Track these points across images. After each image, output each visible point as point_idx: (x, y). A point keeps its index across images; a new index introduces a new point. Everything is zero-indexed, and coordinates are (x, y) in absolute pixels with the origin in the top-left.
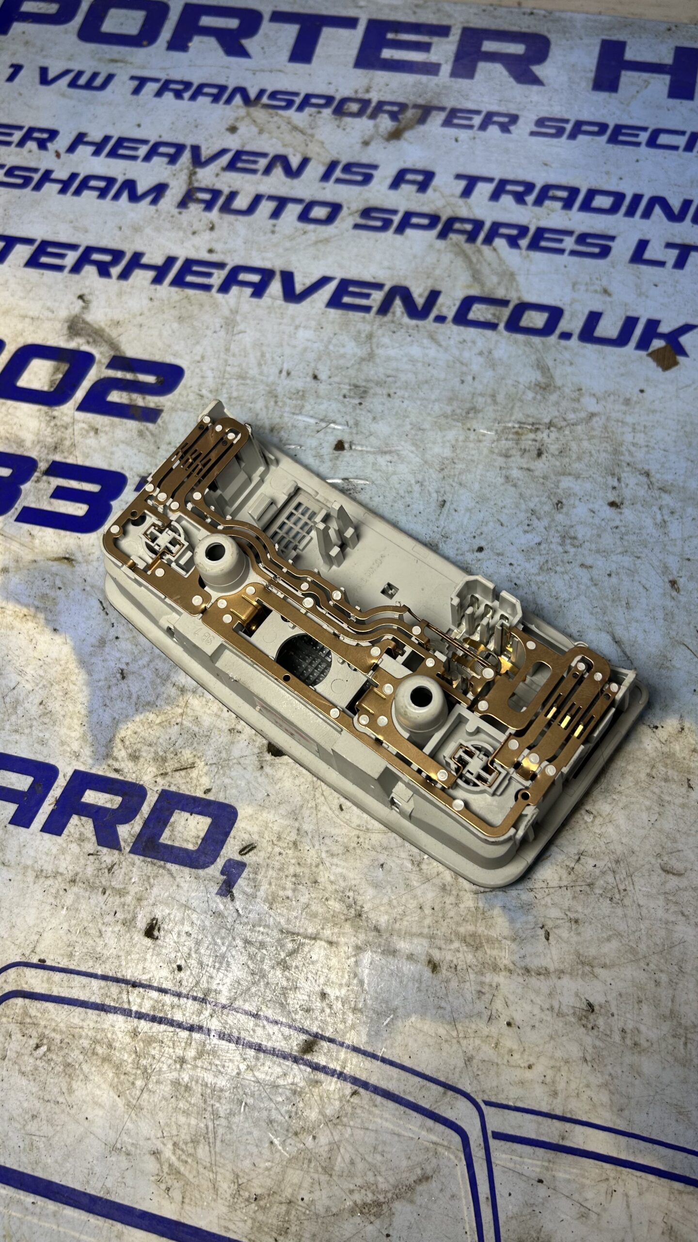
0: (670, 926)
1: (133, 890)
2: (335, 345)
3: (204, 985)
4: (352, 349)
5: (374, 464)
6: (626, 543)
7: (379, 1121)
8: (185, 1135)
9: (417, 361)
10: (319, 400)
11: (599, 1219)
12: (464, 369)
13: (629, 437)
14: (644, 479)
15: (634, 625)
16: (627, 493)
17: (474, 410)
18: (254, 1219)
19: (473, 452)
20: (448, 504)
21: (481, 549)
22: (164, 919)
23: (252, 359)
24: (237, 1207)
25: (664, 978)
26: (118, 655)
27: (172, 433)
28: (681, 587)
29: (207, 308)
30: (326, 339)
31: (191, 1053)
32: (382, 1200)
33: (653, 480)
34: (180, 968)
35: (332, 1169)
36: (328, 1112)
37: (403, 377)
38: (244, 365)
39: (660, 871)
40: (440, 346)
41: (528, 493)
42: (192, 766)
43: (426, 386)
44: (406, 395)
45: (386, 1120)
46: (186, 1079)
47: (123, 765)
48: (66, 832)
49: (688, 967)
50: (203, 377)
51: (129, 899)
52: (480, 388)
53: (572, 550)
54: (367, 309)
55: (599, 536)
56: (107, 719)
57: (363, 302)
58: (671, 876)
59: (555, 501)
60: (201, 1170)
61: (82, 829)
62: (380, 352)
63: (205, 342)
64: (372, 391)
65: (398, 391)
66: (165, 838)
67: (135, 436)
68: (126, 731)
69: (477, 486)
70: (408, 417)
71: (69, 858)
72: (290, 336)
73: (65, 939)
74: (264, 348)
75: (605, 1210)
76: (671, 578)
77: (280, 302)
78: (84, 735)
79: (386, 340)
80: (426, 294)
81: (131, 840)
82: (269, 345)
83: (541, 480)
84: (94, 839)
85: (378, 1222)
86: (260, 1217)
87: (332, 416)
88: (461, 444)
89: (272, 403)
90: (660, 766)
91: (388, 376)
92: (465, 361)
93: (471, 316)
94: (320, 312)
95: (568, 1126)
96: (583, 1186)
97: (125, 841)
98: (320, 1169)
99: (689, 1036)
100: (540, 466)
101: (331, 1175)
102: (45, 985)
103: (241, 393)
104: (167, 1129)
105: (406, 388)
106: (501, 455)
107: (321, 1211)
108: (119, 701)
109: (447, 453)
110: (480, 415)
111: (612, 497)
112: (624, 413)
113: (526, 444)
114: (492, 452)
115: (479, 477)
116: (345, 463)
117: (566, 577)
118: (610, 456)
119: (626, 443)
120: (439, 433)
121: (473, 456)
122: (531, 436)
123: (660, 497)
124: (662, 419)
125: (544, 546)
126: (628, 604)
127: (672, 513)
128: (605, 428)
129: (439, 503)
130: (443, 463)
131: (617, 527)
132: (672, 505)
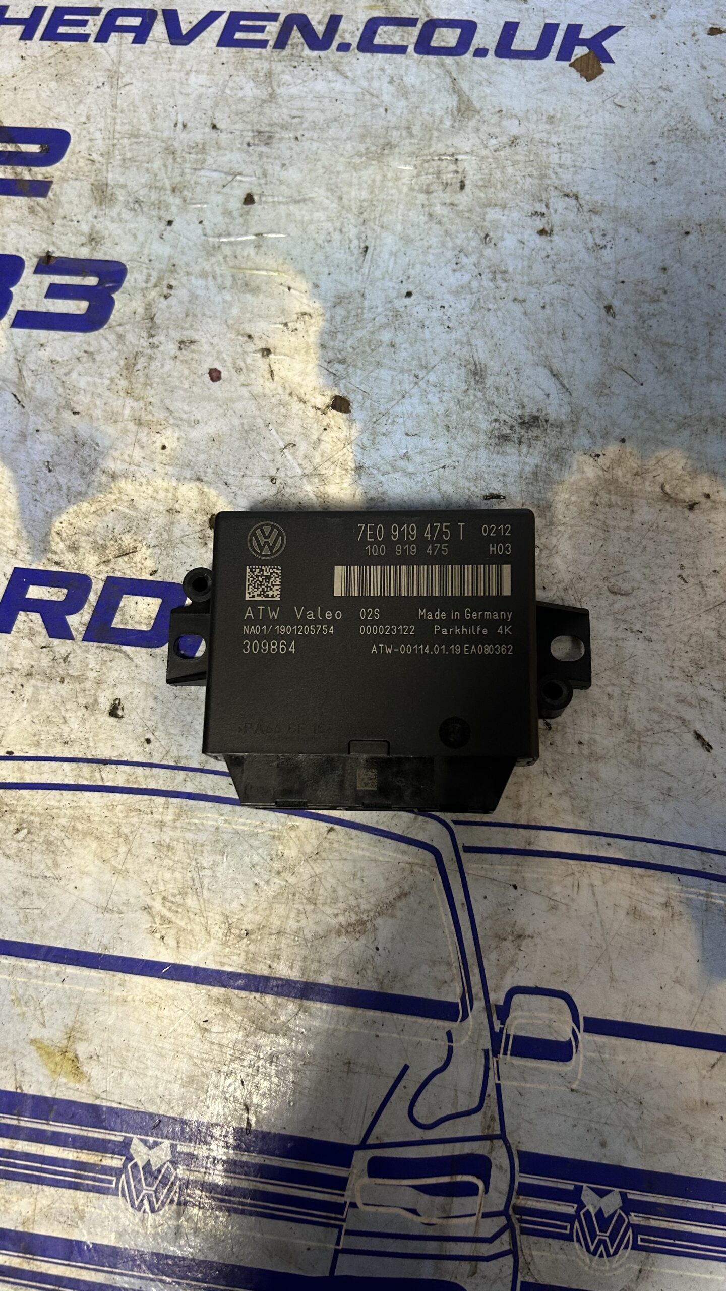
0: (620, 643)
1: (92, 675)
2: (232, 89)
3: (174, 752)
4: (250, 90)
5: (289, 215)
6: (558, 273)
7: (354, 851)
8: (172, 888)
9: (324, 97)
10: (221, 152)
11: (568, 909)
12: (375, 100)
13: (554, 159)
14: (574, 202)
15: (571, 355)
16: (556, 219)
17: (389, 145)
18: (247, 952)
19: (393, 191)
20: (370, 250)
21: (409, 294)
22: (126, 698)
23: (143, 114)
24: (230, 943)
25: (616, 691)
26: (41, 447)
27: (66, 205)
28: (616, 311)
29: (86, 61)
30: (221, 82)
31: (169, 818)
32: (365, 918)
33: (582, 202)
34: (148, 741)
35: (316, 899)
36: (308, 849)
37: (309, 117)
38: (135, 120)
39: (608, 593)
40: (347, 77)
41: (454, 228)
42: (135, 550)
43: (336, 124)
44: (315, 137)
45: (363, 849)
46: (168, 840)
47: (63, 557)
48: (14, 629)
49: (638, 679)
50: (91, 140)
51: (88, 685)
52: (393, 120)
53: (504, 285)
54: (262, 44)
55: (530, 267)
56: (40, 515)
57: (258, 36)
58: (619, 596)
59: (483, 235)
60: (192, 916)
61: (31, 625)
62: (281, 91)
63: (88, 100)
64: (278, 135)
65: (305, 133)
66: (117, 623)
67: (26, 214)
68: (61, 523)
69: (399, 228)
70: (319, 160)
71: (21, 653)
72: (181, 83)
73: (30, 729)
74: (155, 100)
75: (573, 900)
76: (606, 303)
77: (166, 46)
78: (19, 532)
79: (287, 77)
80: (326, 20)
81: (82, 629)
82: (159, 97)
83: (467, 215)
84: (44, 632)
85: (363, 940)
86: (252, 947)
87: (237, 167)
88: (378, 183)
89: (171, 161)
90: (603, 493)
91: (294, 118)
92: (375, 92)
93: (377, 41)
94: (211, 52)
95: (533, 832)
96: (551, 882)
97: (77, 630)
98: (305, 901)
99: (642, 739)
100: (464, 199)
101: (315, 904)
102: (17, 775)
103: (135, 154)
104: (154, 886)
105: (314, 129)
106: (421, 191)
107: (309, 936)
108: (49, 495)
109: (365, 194)
110: (397, 150)
111: (540, 224)
112: (549, 133)
113: (447, 177)
114: (412, 189)
115: (400, 218)
116: (256, 218)
117: (500, 314)
118: (536, 181)
119: (552, 166)
120: (355, 174)
121: (392, 195)
122: (452, 167)
123: (591, 220)
124: (589, 135)
125: (475, 284)
126: (563, 335)
127: (604, 235)
128: (530, 151)
129: (361, 250)
130: (361, 206)
131: (548, 256)
132: (603, 227)
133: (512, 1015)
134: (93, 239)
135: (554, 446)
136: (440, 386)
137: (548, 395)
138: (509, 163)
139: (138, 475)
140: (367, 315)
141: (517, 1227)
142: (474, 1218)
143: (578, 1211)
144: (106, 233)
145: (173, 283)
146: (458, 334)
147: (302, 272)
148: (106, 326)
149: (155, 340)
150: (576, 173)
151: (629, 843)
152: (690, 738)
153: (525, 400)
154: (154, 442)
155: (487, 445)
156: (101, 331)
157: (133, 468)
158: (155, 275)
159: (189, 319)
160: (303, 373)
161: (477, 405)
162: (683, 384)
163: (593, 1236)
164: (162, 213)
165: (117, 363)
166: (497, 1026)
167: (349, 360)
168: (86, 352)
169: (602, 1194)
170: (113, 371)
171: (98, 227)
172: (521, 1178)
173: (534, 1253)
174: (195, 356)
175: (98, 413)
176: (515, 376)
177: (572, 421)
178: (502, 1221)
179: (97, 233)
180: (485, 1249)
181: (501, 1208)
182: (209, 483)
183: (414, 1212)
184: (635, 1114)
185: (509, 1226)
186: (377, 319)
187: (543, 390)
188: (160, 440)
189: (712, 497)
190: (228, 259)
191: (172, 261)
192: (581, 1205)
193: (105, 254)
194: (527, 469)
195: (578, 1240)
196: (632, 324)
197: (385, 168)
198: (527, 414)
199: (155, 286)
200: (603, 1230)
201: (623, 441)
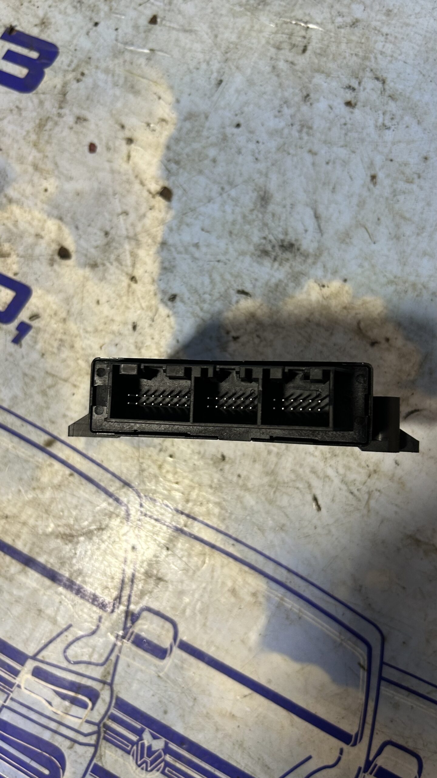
5: (177, 40)
6: (348, 139)
7: (82, 493)
11: (193, 574)
13: (379, 46)
14: (379, 85)
15: (333, 206)
16: (363, 96)
19: (254, 41)
20: (223, 84)
21: (238, 126)
28: (378, 182)
32: (74, 534)
33: (387, 87)
41: (287, 83)
42: (9, 255)
45: (86, 493)
53: (306, 138)
55: (330, 129)
59: (305, 94)
69: (249, 71)
75: (198, 570)
76: (373, 173)
83: (300, 74)
85: (70, 545)
86: (7, 526)
88: (246, 31)
95: (190, 521)
96: (190, 555)
98: (44, 510)
99: (279, 487)
100: (302, 61)
101: (49, 515)
106: (274, 46)
107: (40, 531)
109: (234, 38)
110: (268, 8)
111: (349, 96)
112: (383, 23)
113: (297, 40)
114: (268, 43)
115: (252, 63)
116: (154, 36)
117: (295, 159)
118: (359, 61)
119: (375, 51)
120: (232, 20)
121: (253, 44)
122: (303, 33)
123: (387, 103)
124: (412, 33)
125: (286, 131)
126: (334, 188)
127: (392, 119)
128: (363, 35)
129: (217, 82)
130: (228, 47)
131: (345, 124)
132: (394, 112)
133: (140, 622)
134: (44, 23)
135: (297, 269)
136: (236, 201)
137: (306, 231)
138: (345, 40)
139: (25, 205)
140: (205, 133)
141: (102, 735)
142: (80, 721)
143: (138, 741)
144: (53, 21)
145: (86, 72)
146: (261, 166)
147: (171, 88)
148: (34, 92)
149: (62, 111)
150: (391, 62)
151: (246, 549)
152: (309, 498)
153: (290, 230)
154: (41, 185)
155: (252, 255)
156: (30, 95)
157: (23, 199)
158: (75, 61)
159: (88, 102)
160: (149, 164)
161: (256, 223)
162: (404, 252)
163: (142, 757)
164: (94, 15)
165: (35, 121)
166: (129, 624)
167: (182, 163)
168: (17, 107)
169: (155, 738)
170: (29, 126)
171: (50, 15)
172: (114, 711)
173: (107, 752)
174: (85, 130)
175: (13, 153)
176: (289, 209)
177: (316, 255)
178: (95, 728)
179: (48, 19)
180: (81, 739)
181: (97, 721)
182: (66, 224)
183: (50, 703)
184: (191, 704)
185: (98, 733)
186: (210, 139)
187: (304, 226)
188: (45, 184)
189: (390, 341)
190: (126, 64)
191: (90, 55)
192: (141, 739)
193: (48, 36)
194: (273, 281)
195: (133, 755)
196: (386, 195)
197: (255, 20)
198: (287, 241)
199: (74, 70)
200: (149, 756)
201: (345, 281)
